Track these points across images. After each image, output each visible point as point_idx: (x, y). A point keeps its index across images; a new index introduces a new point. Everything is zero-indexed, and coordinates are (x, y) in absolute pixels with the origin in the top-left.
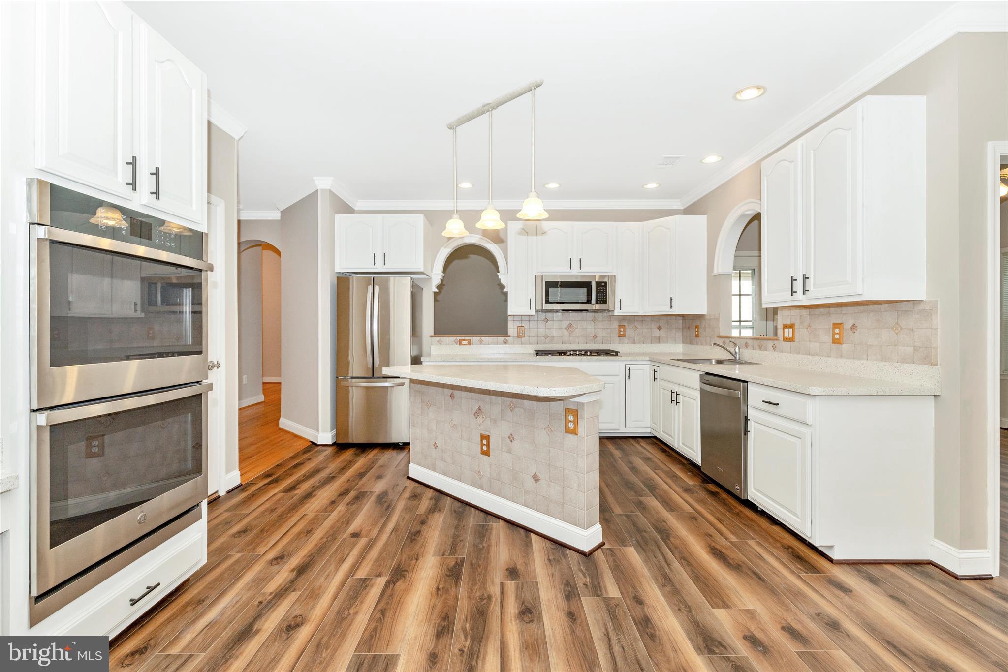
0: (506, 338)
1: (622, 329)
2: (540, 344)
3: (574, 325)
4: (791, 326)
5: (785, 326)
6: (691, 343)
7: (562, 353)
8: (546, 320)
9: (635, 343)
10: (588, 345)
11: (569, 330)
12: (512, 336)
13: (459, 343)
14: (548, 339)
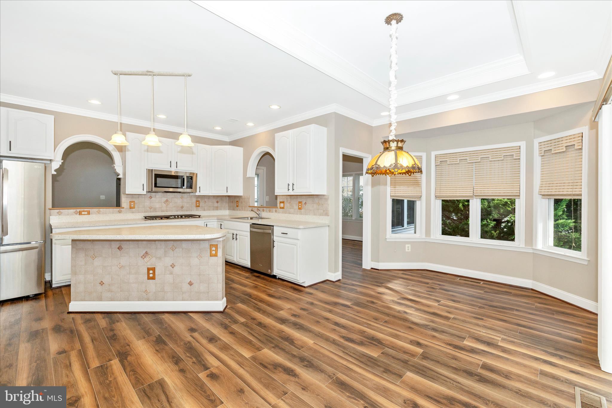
0: (120, 209)
1: (198, 203)
2: (146, 212)
3: (170, 200)
4: (283, 202)
5: (281, 202)
6: (234, 210)
7: (167, 217)
8: (151, 197)
9: (205, 210)
10: (178, 212)
11: (166, 204)
12: (125, 207)
13: (79, 213)
14: (152, 209)
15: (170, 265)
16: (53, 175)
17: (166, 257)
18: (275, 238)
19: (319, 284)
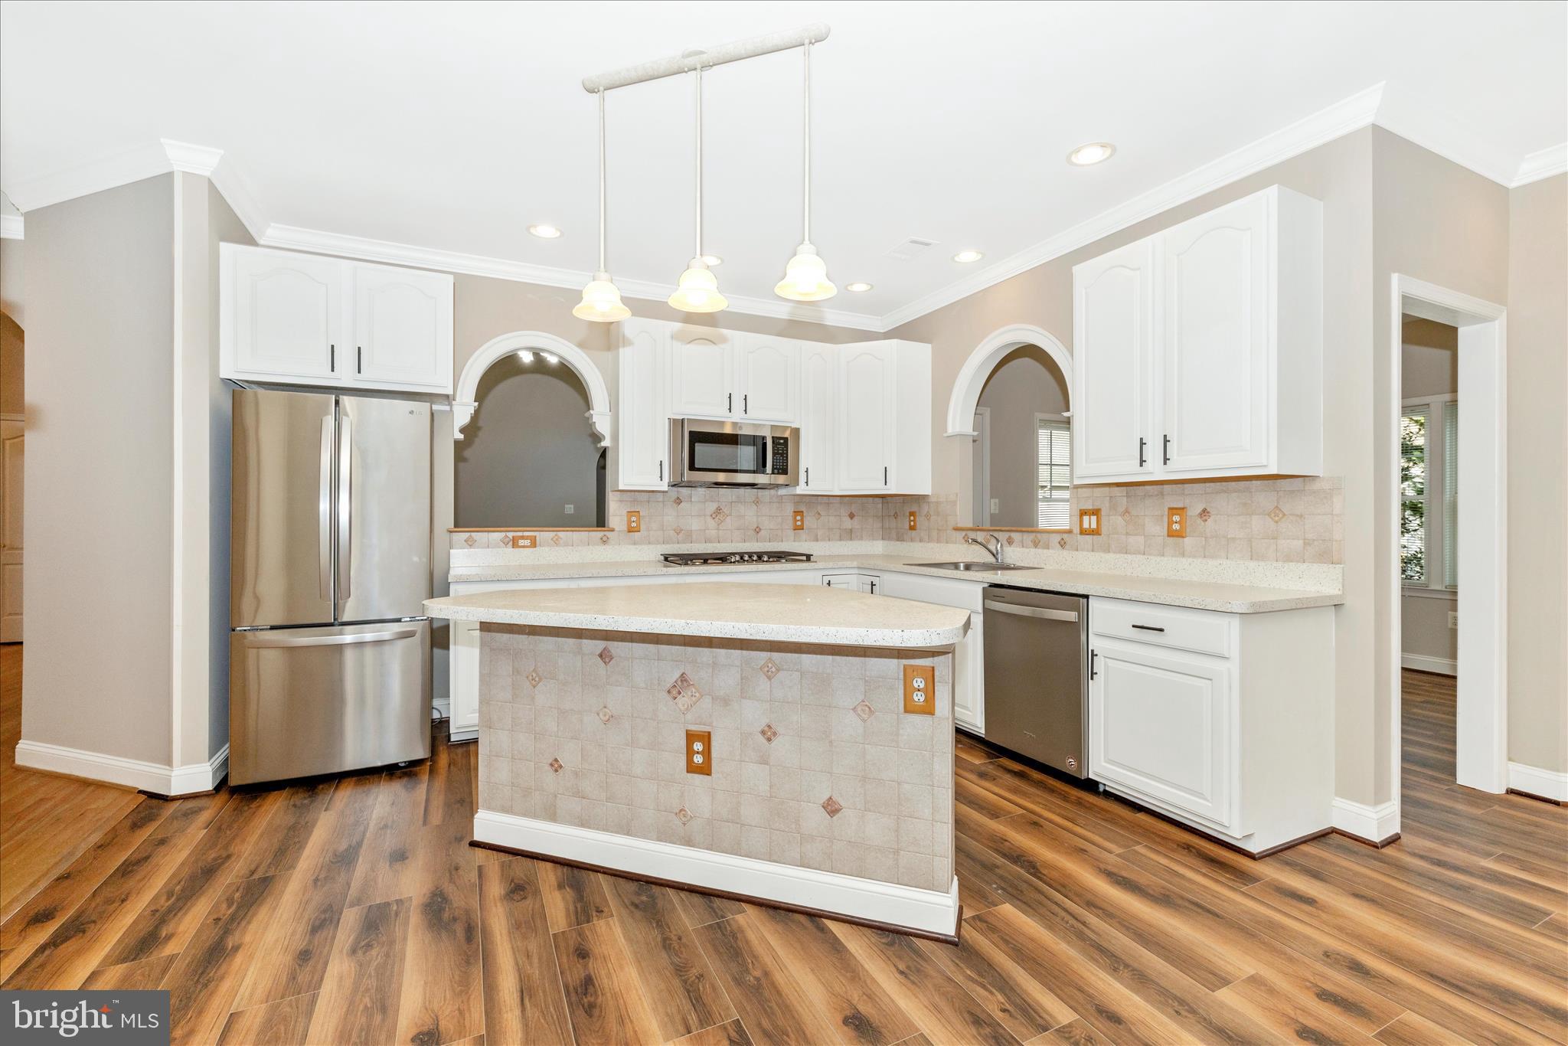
0: (606, 533)
1: (799, 518)
2: (668, 543)
3: (726, 510)
4: (1096, 512)
5: (1084, 513)
6: (900, 538)
7: (722, 559)
8: (678, 501)
9: (817, 541)
10: (749, 544)
11: (716, 519)
12: (617, 529)
13: (511, 543)
14: (681, 535)
15: (760, 729)
16: (457, 443)
17: (745, 698)
18: (1095, 643)
19: (1305, 848)
